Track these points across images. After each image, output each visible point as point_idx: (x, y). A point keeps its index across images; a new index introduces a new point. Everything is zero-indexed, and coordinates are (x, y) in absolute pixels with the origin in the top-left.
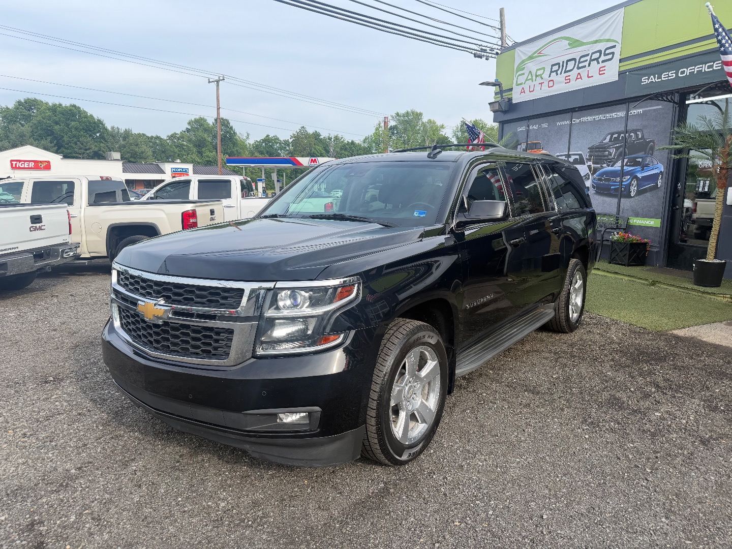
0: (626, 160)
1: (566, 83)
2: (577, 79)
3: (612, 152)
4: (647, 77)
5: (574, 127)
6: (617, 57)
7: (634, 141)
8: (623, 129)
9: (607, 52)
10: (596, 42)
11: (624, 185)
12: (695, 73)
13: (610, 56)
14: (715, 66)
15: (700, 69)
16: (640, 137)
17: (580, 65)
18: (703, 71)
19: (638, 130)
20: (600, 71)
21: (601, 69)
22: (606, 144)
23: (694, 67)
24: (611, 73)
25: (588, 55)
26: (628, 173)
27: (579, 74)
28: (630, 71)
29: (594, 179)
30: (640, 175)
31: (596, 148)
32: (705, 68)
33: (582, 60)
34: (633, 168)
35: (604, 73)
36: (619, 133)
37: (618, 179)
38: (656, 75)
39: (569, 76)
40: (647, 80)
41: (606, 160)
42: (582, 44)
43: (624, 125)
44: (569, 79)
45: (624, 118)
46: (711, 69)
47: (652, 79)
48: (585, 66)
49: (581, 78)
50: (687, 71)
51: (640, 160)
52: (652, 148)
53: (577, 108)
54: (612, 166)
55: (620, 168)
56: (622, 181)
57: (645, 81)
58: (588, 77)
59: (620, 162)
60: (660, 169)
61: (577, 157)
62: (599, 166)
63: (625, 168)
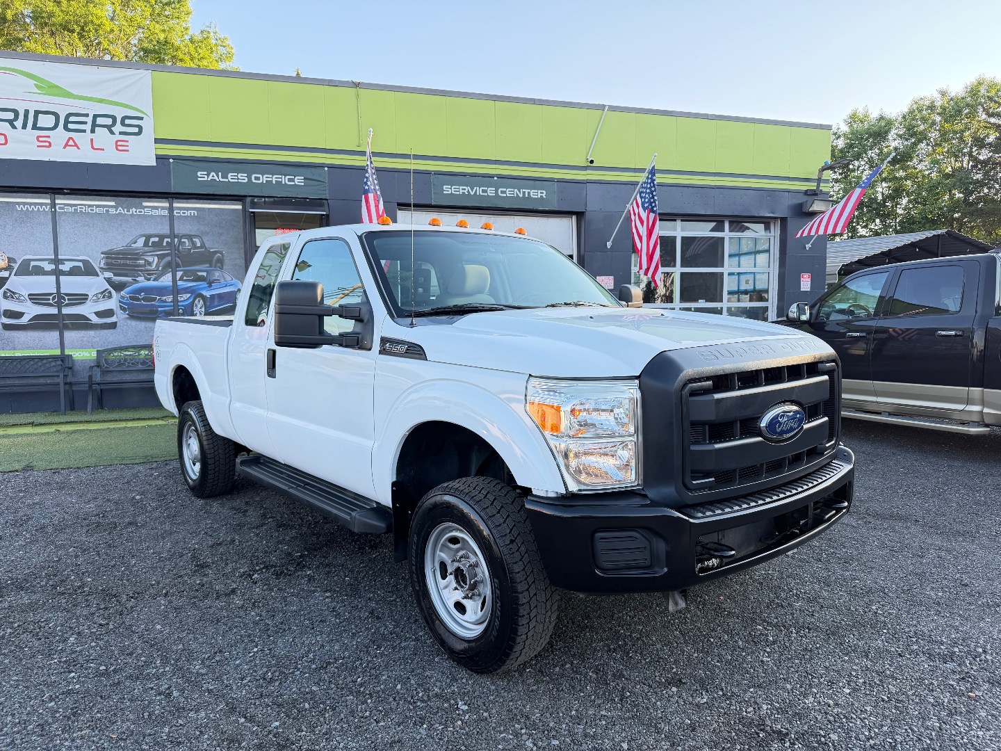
0: (179, 274)
1: (38, 146)
2: (66, 145)
3: (150, 259)
4: (206, 173)
5: (63, 218)
6: (149, 134)
7: (190, 250)
8: (166, 230)
9: (127, 122)
10: (101, 101)
11: (182, 306)
12: (274, 182)
13: (136, 130)
14: (296, 181)
15: (280, 180)
16: (199, 245)
17: (71, 126)
18: (283, 183)
19: (196, 236)
20: (117, 146)
21: (119, 143)
22: (136, 249)
23: (271, 176)
24: (142, 153)
25: (87, 115)
26: (186, 290)
27: (70, 138)
28: (175, 158)
29: (123, 297)
30: (207, 294)
31: (118, 253)
32: (285, 180)
33: (72, 119)
34: (194, 284)
35: (128, 151)
36: (162, 237)
37: (170, 298)
38: (220, 174)
39: (49, 137)
40: (206, 176)
41: (141, 271)
42: (70, 95)
43: (168, 227)
44: (49, 142)
45: (168, 218)
46: (293, 183)
47: (213, 176)
48: (84, 131)
49: (76, 145)
50: (264, 179)
51: (205, 274)
52: (221, 262)
53: (67, 189)
54: (154, 280)
55: (171, 284)
56: (178, 302)
57: (202, 176)
58: (93, 147)
59: (170, 274)
60: (236, 286)
61: (80, 264)
62: (131, 278)
63: (179, 283)
